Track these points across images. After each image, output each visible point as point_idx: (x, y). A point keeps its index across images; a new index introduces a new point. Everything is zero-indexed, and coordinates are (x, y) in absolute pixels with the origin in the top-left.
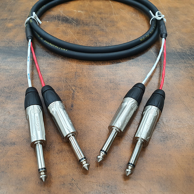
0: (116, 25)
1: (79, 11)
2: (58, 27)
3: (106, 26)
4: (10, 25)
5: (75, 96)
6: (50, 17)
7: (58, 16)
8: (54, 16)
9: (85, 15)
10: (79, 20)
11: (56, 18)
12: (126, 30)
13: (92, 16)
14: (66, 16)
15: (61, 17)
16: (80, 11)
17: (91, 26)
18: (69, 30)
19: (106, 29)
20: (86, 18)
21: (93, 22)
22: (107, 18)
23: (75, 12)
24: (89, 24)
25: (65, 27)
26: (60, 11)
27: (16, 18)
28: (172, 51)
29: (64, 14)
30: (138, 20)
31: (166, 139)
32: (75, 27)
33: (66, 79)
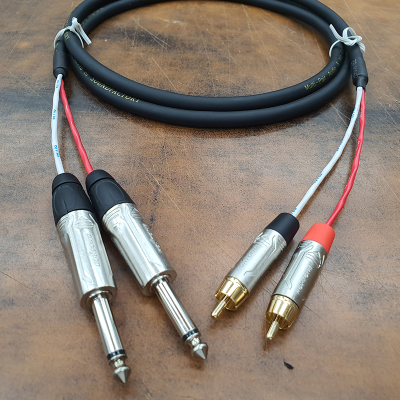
0: (255, 51)
1: (175, 22)
2: (127, 52)
3: (233, 52)
4: (24, 45)
5: (160, 198)
6: (112, 31)
7: (130, 30)
8: (120, 29)
9: (187, 29)
10: (175, 39)
11: (126, 33)
12: (276, 62)
13: (203, 32)
14: (146, 30)
15: (135, 32)
16: (176, 20)
17: (200, 52)
18: (152, 59)
19: (232, 59)
20: (190, 35)
21: (204, 44)
22: (236, 36)
23: (167, 22)
24: (196, 48)
25: (143, 51)
26: (134, 19)
27: (38, 31)
28: (377, 108)
29: (143, 26)
30: (303, 43)
31: (369, 298)
32: (165, 52)
33: (141, 159)
